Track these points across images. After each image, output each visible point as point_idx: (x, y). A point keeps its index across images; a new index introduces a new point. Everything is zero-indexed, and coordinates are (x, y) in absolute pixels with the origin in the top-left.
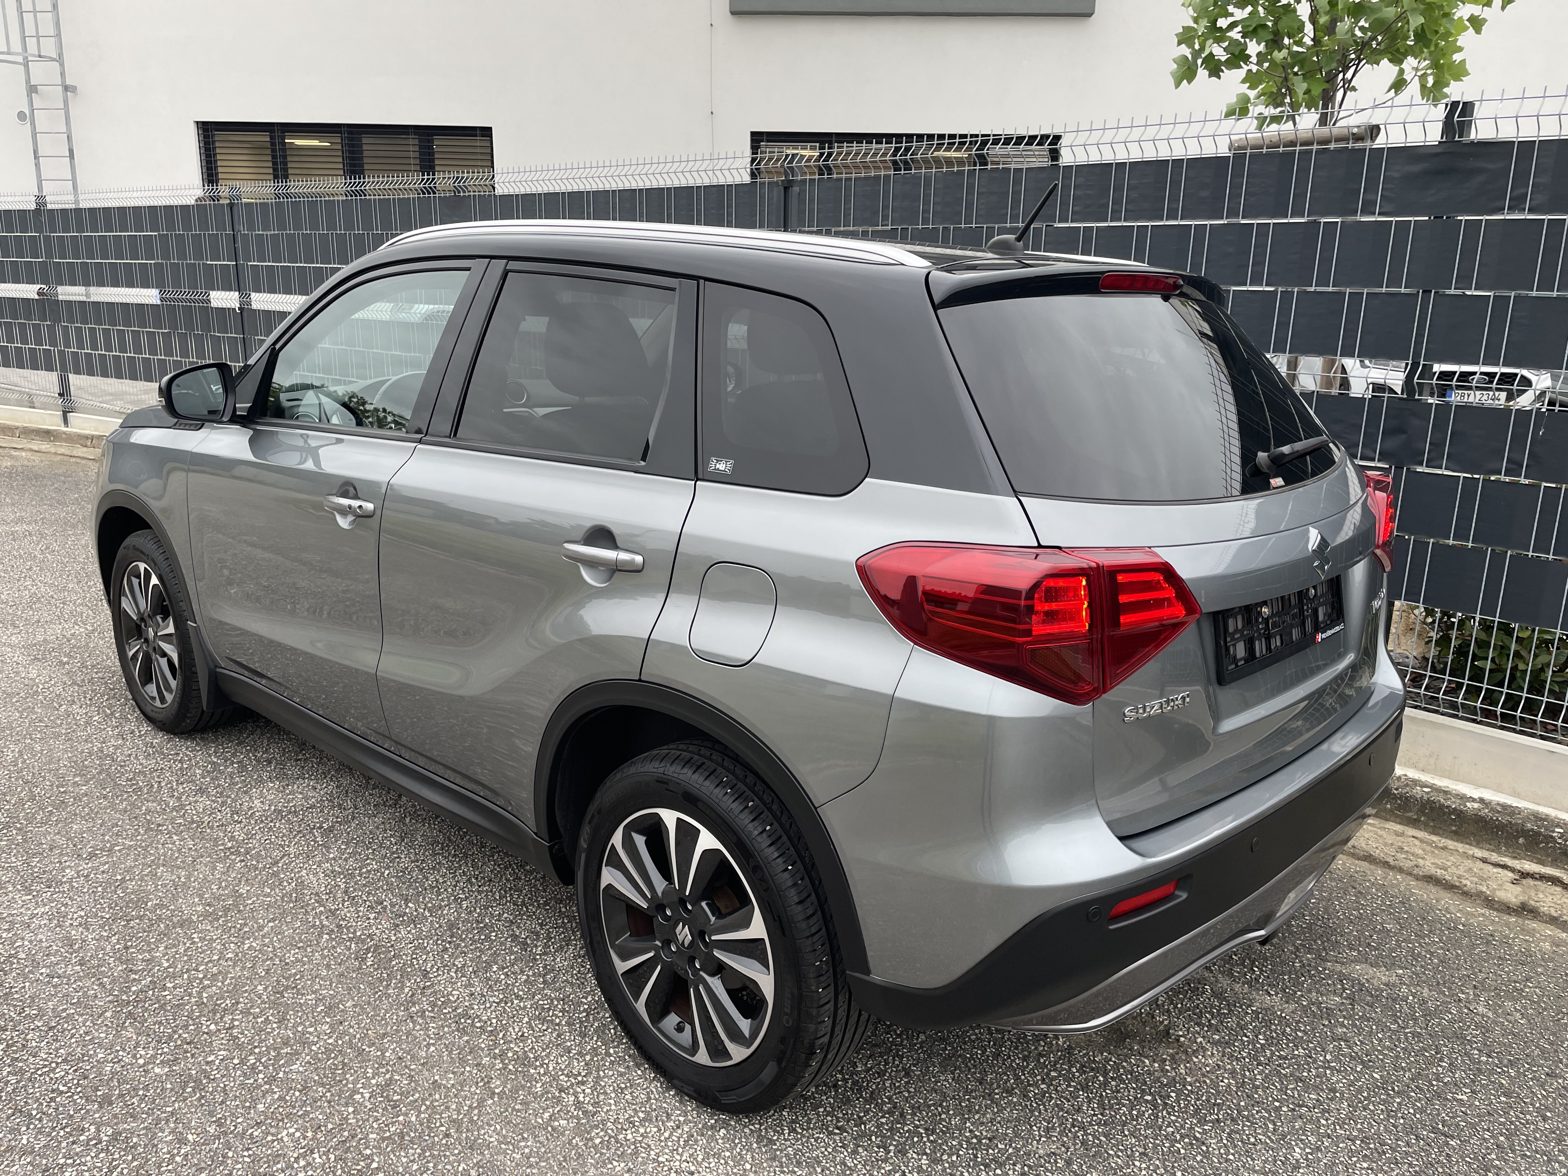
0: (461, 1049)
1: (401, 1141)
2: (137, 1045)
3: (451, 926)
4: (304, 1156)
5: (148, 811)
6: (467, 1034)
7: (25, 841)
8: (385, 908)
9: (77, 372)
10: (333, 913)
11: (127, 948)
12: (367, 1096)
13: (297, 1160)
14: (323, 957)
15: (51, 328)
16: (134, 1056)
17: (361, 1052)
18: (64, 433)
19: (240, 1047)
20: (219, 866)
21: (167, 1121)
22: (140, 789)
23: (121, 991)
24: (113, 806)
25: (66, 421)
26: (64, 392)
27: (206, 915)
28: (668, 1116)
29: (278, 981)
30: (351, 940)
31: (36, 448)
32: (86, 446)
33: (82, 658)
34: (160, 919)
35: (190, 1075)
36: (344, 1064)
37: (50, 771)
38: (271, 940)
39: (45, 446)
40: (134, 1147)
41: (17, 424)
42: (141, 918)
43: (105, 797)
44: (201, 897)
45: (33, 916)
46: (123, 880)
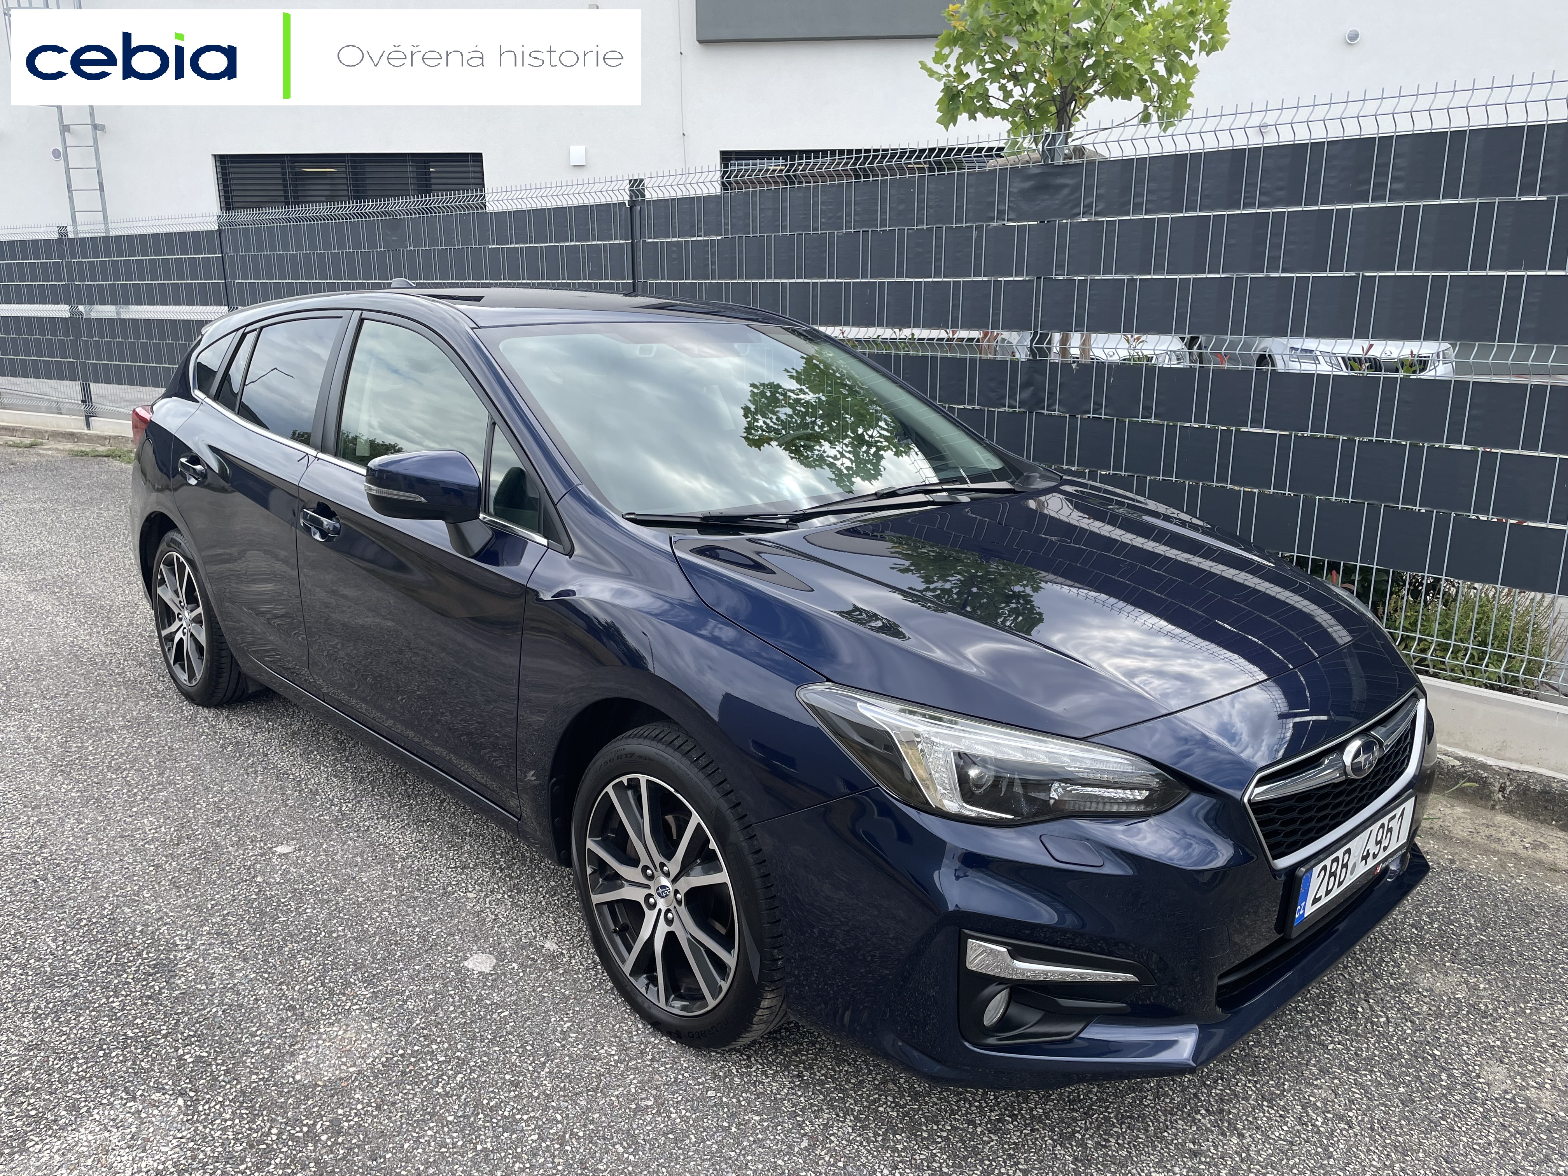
0: (274, 787)
1: (219, 824)
2: (63, 783)
3: (294, 733)
4: (156, 828)
5: (99, 675)
6: (281, 780)
7: (7, 690)
8: (251, 725)
9: (97, 381)
10: (213, 726)
11: (66, 741)
12: (204, 805)
13: (150, 830)
14: (198, 746)
15: (74, 343)
16: (60, 789)
17: (207, 788)
18: (86, 434)
19: (130, 786)
20: (141, 703)
21: (74, 815)
22: (96, 663)
23: (58, 761)
24: (74, 672)
25: (88, 425)
26: (87, 399)
27: (124, 727)
28: (398, 816)
29: (164, 757)
30: (220, 739)
31: (61, 448)
32: (104, 445)
33: (70, 589)
34: (93, 728)
35: (94, 797)
36: (194, 793)
37: (33, 653)
38: (166, 739)
39: (69, 446)
40: (50, 825)
41: (46, 429)
42: (80, 728)
43: (70, 668)
44: (124, 717)
45: (7, 726)
46: (73, 709)
